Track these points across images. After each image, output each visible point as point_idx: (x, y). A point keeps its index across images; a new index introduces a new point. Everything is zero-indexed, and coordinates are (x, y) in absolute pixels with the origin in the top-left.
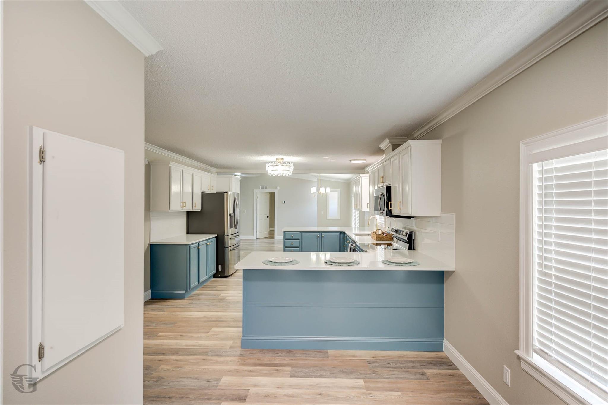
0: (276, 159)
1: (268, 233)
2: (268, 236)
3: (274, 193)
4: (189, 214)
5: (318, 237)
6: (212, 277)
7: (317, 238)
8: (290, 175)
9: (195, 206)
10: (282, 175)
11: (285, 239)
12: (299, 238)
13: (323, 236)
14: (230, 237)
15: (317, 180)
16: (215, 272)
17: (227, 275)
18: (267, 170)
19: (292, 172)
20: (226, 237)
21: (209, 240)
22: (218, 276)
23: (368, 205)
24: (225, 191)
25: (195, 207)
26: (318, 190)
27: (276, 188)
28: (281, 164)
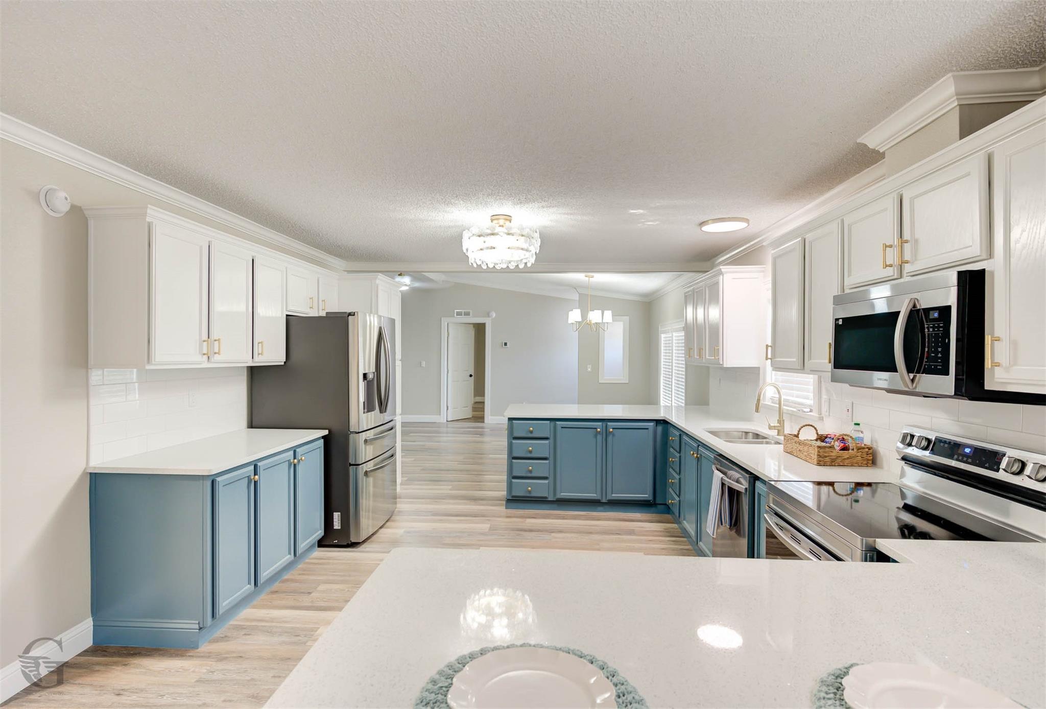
0: (490, 218)
1: (470, 409)
2: (471, 417)
3: (484, 325)
4: (255, 373)
5: (598, 433)
6: (315, 547)
7: (596, 436)
8: (529, 265)
9: (260, 352)
10: (508, 266)
11: (512, 437)
12: (549, 437)
13: (611, 430)
14: (363, 436)
15: (576, 297)
16: (323, 534)
17: (353, 541)
18: (465, 251)
19: (534, 257)
20: (352, 436)
21: (298, 450)
22: (331, 543)
23: (770, 349)
24: (349, 311)
25: (262, 354)
26: (584, 315)
27: (488, 315)
28: (506, 231)
